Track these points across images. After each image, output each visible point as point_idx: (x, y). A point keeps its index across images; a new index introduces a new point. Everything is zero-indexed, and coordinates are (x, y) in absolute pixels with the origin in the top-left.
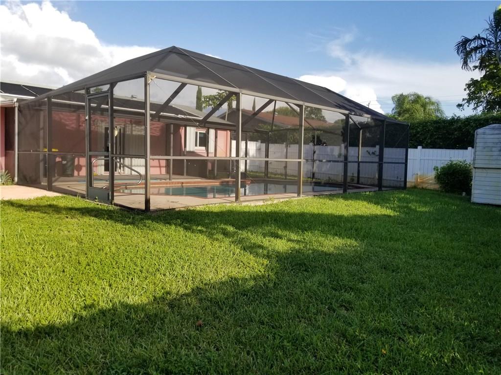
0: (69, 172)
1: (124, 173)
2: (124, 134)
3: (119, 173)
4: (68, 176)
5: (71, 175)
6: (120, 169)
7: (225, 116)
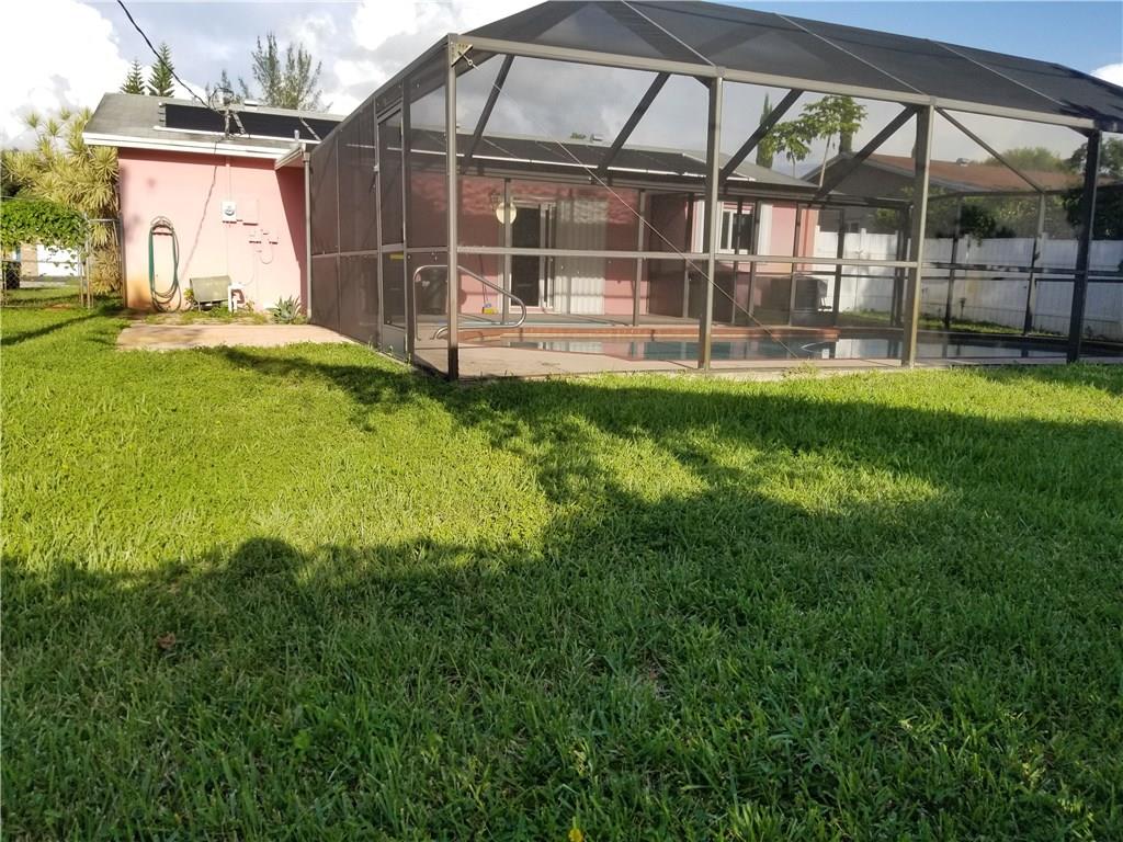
0: (435, 305)
1: (553, 310)
2: (555, 220)
3: (543, 310)
4: (433, 313)
5: (440, 310)
6: (546, 300)
7: (819, 176)
